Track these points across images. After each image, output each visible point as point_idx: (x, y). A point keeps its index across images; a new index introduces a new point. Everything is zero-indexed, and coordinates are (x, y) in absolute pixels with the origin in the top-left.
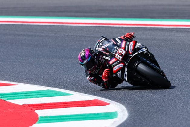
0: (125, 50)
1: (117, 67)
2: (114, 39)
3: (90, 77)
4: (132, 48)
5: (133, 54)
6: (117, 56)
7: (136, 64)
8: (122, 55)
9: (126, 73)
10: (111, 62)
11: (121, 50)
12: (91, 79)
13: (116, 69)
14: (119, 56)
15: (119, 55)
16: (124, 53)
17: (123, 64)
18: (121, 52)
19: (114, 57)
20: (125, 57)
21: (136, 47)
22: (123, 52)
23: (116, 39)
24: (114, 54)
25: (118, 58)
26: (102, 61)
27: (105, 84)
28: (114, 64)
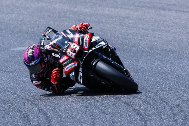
0: (78, 44)
1: (70, 67)
2: (65, 32)
3: (37, 81)
4: (87, 42)
5: (89, 50)
6: (69, 53)
7: (94, 63)
8: (75, 51)
9: (81, 74)
10: (61, 61)
11: (74, 45)
12: (38, 84)
13: (68, 69)
14: (71, 53)
15: (71, 51)
16: (78, 48)
17: (76, 63)
18: (74, 47)
19: (65, 54)
20: (80, 54)
21: (93, 40)
22: (76, 47)
23: (67, 31)
24: (65, 50)
25: (70, 55)
26: (50, 61)
27: (56, 88)
28: (66, 63)
